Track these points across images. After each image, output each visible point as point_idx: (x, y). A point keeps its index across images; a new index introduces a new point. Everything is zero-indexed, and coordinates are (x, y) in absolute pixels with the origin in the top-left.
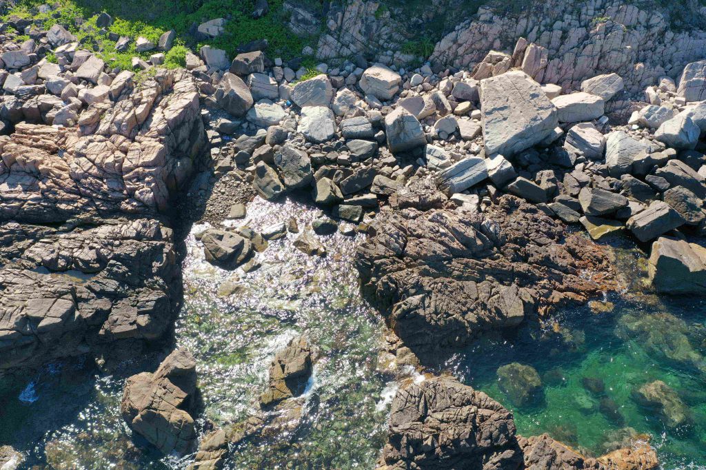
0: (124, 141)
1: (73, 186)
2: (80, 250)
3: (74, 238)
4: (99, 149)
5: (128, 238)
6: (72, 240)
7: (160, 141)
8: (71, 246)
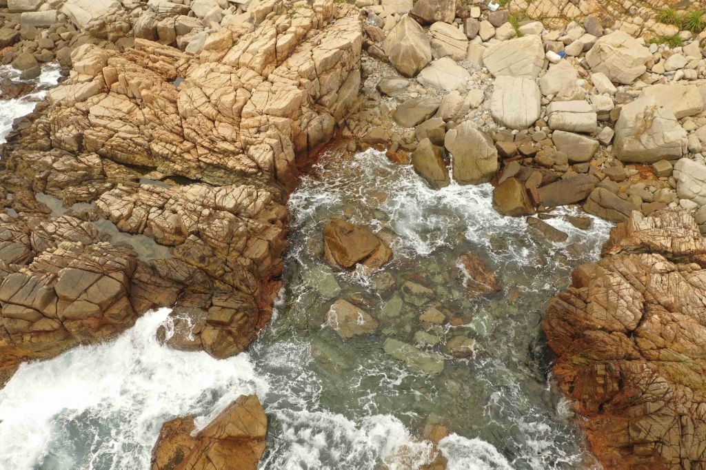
0: (254, 77)
1: (177, 125)
2: (160, 211)
3: (158, 193)
4: (220, 83)
5: (222, 209)
6: (155, 195)
7: (300, 85)
8: (150, 203)
